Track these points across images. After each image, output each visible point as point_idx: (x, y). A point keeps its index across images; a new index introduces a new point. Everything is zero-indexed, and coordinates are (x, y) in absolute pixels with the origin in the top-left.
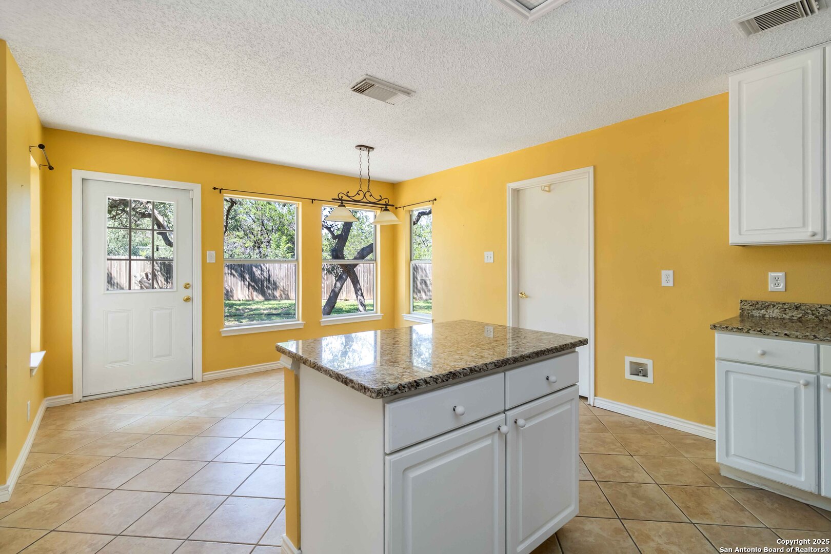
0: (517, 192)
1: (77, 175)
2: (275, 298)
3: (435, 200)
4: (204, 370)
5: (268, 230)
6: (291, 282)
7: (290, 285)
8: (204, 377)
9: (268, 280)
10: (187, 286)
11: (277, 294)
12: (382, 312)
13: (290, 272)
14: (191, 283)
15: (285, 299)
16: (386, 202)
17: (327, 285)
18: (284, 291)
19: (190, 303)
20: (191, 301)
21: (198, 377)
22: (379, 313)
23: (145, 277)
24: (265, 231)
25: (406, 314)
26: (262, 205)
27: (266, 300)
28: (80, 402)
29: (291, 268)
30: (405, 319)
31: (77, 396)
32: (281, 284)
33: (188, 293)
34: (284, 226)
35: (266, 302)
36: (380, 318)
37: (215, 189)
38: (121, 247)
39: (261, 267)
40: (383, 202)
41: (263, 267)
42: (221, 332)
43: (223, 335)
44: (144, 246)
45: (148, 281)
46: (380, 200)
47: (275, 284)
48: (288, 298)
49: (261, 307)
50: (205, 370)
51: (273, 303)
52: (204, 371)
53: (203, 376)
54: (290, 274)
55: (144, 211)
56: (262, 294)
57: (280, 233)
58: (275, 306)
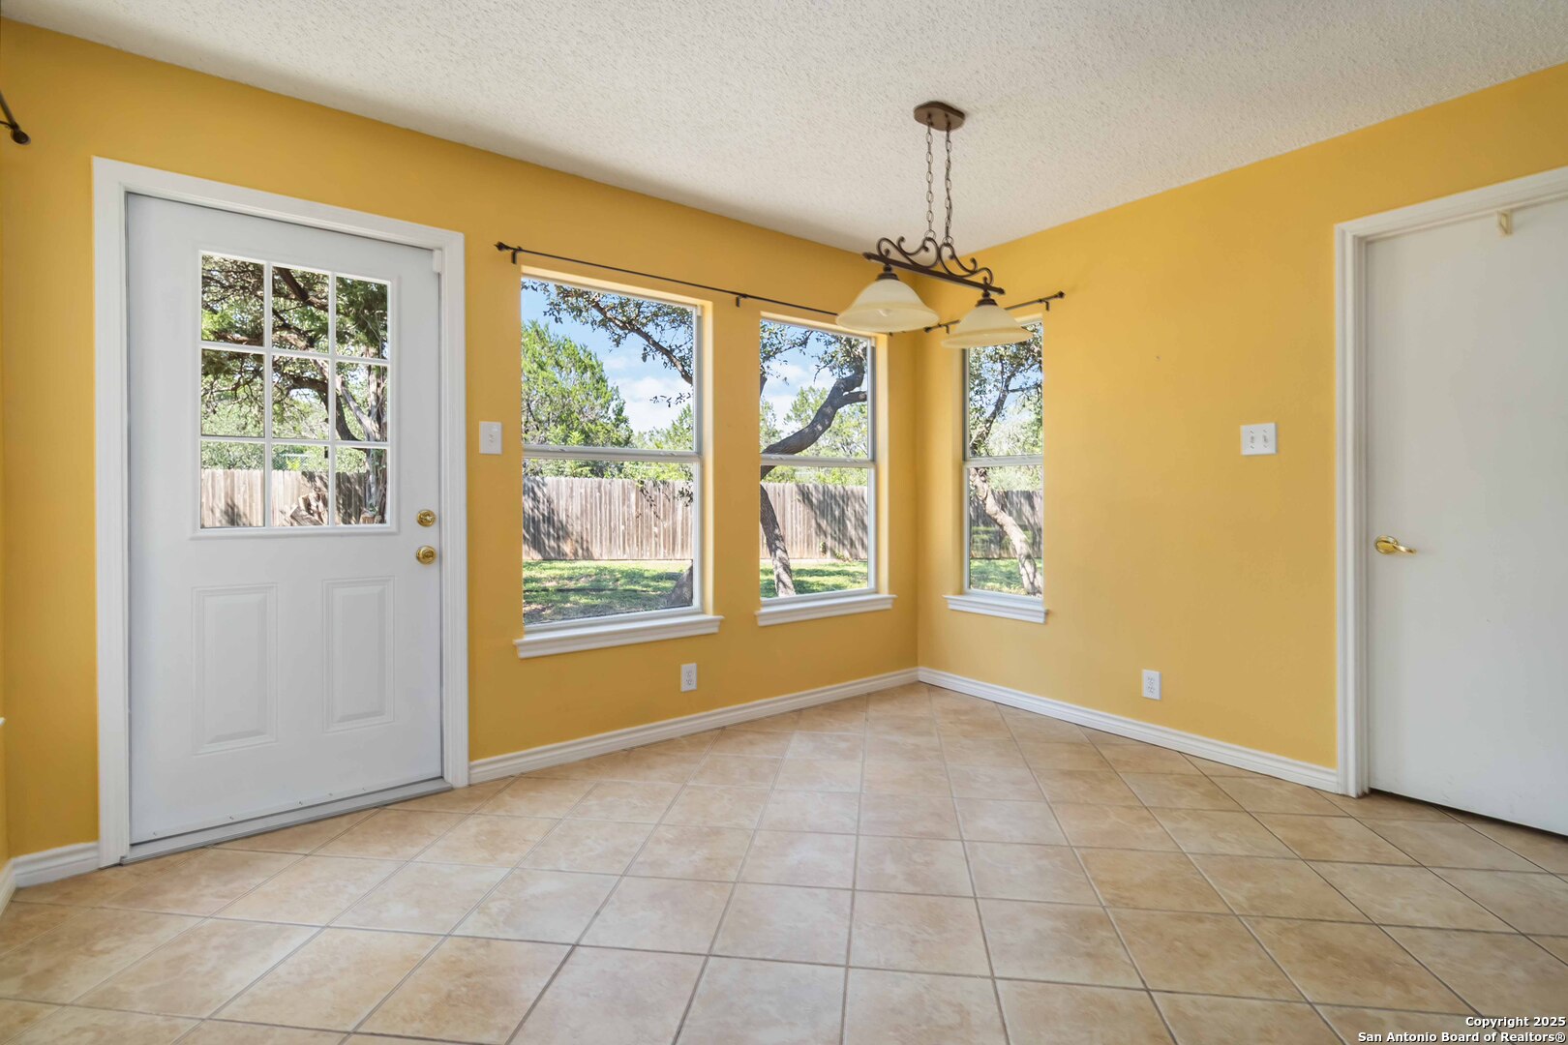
0: (1365, 244)
1: (110, 177)
2: (561, 556)
3: (1061, 295)
4: (473, 754)
5: (540, 422)
6: (592, 525)
7: (592, 529)
8: (472, 772)
9: (549, 520)
10: (424, 520)
11: (567, 548)
12: (892, 588)
13: (591, 504)
14: (436, 512)
15: (584, 559)
16: (985, 279)
17: (665, 530)
18: (581, 541)
19: (433, 568)
20: (437, 559)
21: (457, 774)
22: (885, 593)
23: (303, 507)
24: (533, 423)
25: (955, 594)
26: (530, 372)
27: (546, 559)
28: (120, 865)
29: (591, 496)
30: (951, 607)
31: (113, 844)
32: (575, 528)
33: (427, 538)
34: (573, 413)
35: (546, 565)
36: (889, 606)
37: (501, 246)
38: (252, 454)
39: (534, 493)
40: (978, 278)
41: (539, 494)
42: (515, 647)
43: (523, 655)
44: (298, 453)
45: (309, 516)
46: (973, 272)
47: (563, 527)
48: (588, 556)
49: (538, 575)
50: (475, 751)
51: (561, 568)
52: (472, 757)
53: (470, 768)
54: (591, 508)
55: (298, 371)
56: (534, 548)
57: (564, 426)
58: (566, 573)
